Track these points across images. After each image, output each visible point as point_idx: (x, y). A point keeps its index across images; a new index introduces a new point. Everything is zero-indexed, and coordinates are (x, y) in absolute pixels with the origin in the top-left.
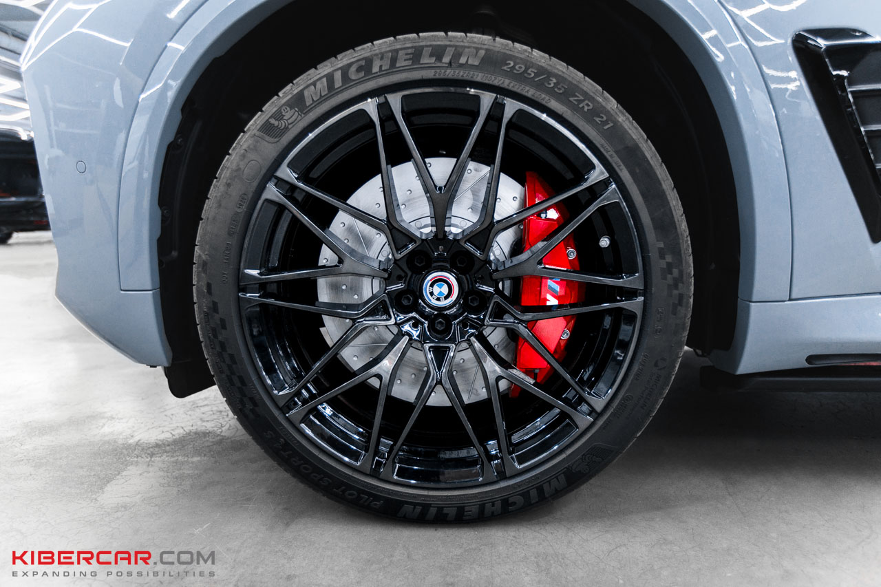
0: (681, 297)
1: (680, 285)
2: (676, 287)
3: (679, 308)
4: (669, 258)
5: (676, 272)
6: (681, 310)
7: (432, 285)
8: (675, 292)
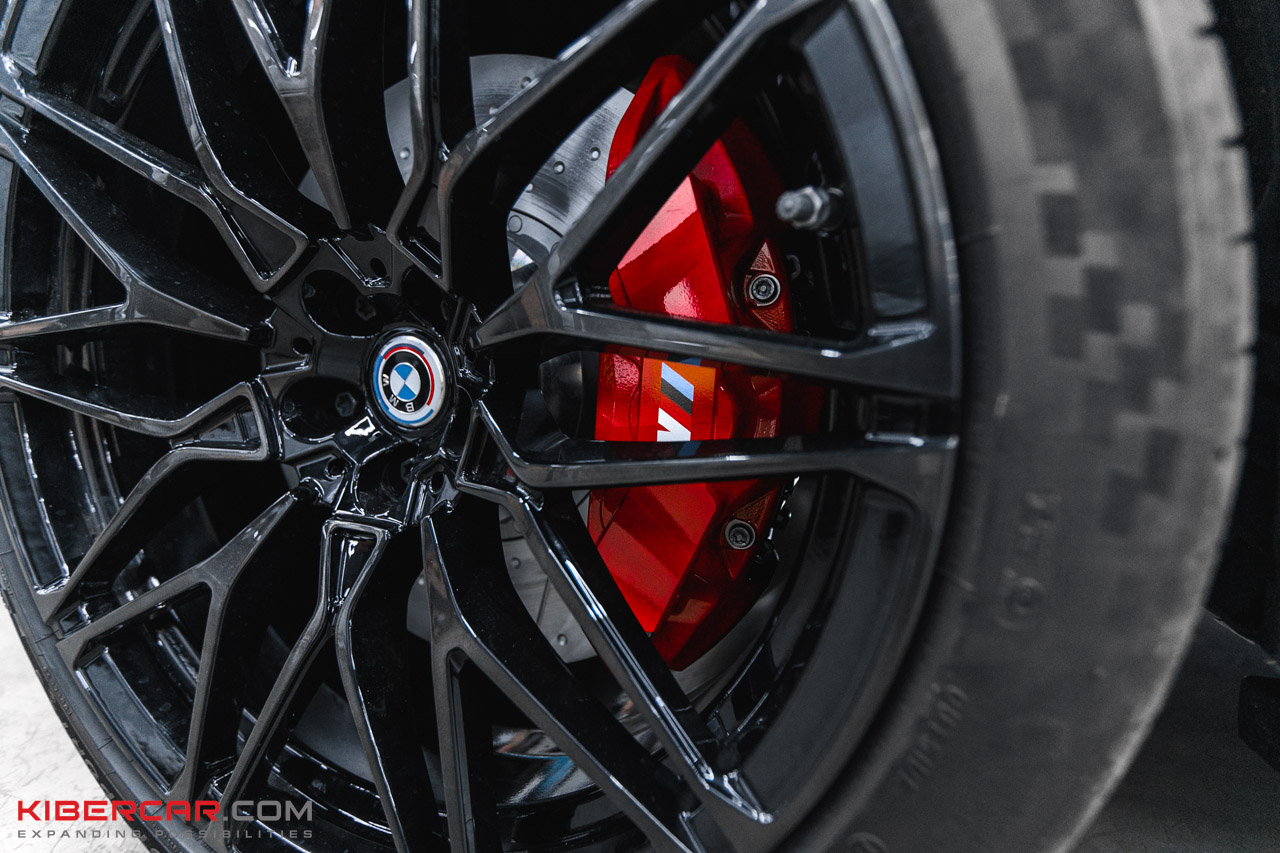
0: (1163, 449)
1: (1163, 390)
2: (1137, 395)
3: (1148, 501)
4: (1099, 248)
5: (1140, 321)
6: (1164, 517)
7: (387, 370)
8: (1129, 422)
